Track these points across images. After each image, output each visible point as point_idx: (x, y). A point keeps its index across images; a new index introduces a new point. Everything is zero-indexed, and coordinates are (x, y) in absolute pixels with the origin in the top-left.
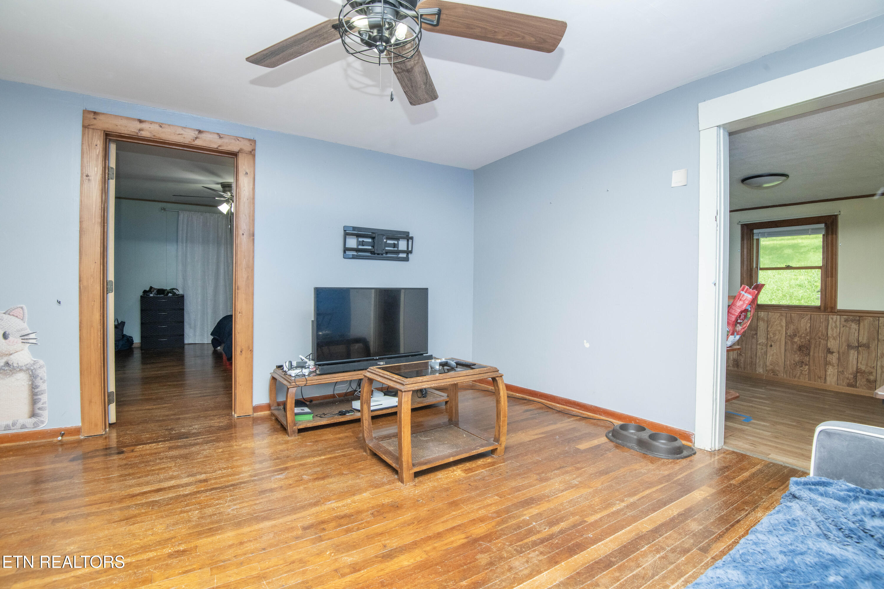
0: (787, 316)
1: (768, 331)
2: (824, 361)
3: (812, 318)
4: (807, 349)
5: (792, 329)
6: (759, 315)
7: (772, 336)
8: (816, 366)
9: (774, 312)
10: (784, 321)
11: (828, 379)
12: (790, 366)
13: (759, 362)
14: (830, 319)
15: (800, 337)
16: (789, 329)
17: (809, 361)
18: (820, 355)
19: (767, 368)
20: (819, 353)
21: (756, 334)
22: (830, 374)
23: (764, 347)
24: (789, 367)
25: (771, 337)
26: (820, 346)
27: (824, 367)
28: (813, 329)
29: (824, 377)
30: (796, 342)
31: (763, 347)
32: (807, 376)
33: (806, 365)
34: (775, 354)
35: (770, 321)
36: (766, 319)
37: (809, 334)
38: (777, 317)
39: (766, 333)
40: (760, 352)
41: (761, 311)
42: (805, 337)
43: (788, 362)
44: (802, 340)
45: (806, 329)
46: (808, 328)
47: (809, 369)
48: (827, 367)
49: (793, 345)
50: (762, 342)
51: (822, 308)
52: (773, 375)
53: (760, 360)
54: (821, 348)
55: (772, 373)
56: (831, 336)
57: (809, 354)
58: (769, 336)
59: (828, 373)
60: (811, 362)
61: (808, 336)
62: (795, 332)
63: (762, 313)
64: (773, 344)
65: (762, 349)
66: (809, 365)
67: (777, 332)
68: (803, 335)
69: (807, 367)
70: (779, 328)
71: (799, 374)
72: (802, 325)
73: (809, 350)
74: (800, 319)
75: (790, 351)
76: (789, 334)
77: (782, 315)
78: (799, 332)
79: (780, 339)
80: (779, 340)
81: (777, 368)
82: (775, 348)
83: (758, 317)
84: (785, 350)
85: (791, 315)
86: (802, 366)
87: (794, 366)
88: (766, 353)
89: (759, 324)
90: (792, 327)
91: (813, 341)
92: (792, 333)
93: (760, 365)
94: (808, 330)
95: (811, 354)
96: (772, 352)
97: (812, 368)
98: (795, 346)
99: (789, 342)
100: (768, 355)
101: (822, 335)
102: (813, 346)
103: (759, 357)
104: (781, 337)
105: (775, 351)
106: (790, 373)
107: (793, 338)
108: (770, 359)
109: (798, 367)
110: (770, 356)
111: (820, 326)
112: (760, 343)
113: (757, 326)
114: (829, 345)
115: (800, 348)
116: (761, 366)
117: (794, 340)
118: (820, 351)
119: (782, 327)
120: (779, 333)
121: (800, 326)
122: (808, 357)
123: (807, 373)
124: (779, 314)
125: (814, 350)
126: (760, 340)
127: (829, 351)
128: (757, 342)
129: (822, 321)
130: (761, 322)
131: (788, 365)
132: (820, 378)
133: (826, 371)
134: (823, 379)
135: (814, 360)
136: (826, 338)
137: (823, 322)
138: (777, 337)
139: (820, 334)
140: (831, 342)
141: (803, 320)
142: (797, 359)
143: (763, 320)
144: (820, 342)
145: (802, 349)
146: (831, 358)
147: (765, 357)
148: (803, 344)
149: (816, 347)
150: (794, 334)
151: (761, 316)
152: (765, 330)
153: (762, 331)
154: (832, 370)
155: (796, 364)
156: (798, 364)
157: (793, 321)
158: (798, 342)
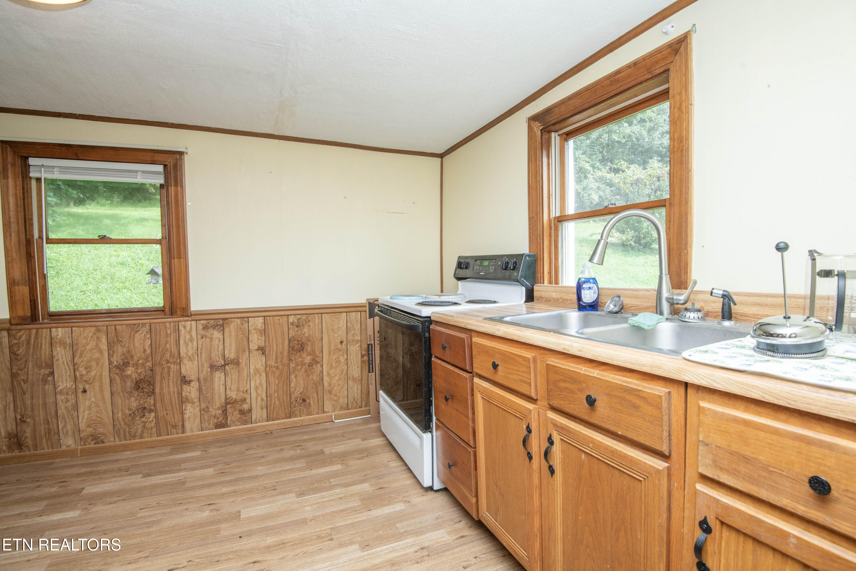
0: (109, 330)
1: (74, 365)
2: (179, 398)
3: (153, 330)
4: (150, 384)
5: (120, 354)
6: (54, 334)
7: (84, 372)
8: (166, 410)
9: (84, 327)
10: (104, 340)
11: (187, 425)
12: (123, 420)
13: (65, 426)
14: (181, 328)
15: (136, 365)
16: (115, 355)
17: (155, 404)
18: (171, 389)
19: (82, 435)
20: (169, 387)
21: (52, 373)
22: (189, 418)
23: (72, 398)
24: (122, 423)
25: (81, 375)
26: (169, 376)
27: (180, 409)
28: (156, 348)
29: (180, 424)
30: (131, 376)
31: (70, 397)
32: (154, 430)
33: (151, 411)
34: (93, 405)
35: (77, 344)
36: (68, 341)
37: (150, 359)
38: (91, 334)
39: (72, 368)
40: (63, 407)
41: (57, 327)
42: (143, 365)
43: (120, 415)
44: (139, 371)
45: (145, 351)
46: (147, 347)
47: (156, 417)
48: (184, 407)
49: (125, 381)
50: (66, 387)
51: (167, 310)
52: (95, 443)
53: (66, 423)
54: (171, 378)
55: (92, 440)
56: (185, 355)
57: (153, 392)
58: (78, 374)
59: (186, 416)
60: (159, 405)
61: (148, 361)
62: (127, 359)
63: (60, 329)
64: (87, 387)
65: (67, 401)
66: (155, 411)
67: (94, 364)
68: (140, 362)
69: (153, 414)
70: (97, 355)
71: (140, 430)
72: (137, 344)
73: (153, 385)
74: (133, 333)
75: (121, 394)
76: (115, 363)
77: (99, 331)
78: (132, 357)
79: (101, 376)
80: (97, 377)
81: (101, 430)
82: (93, 393)
83: (51, 339)
84: (112, 394)
85: (116, 329)
86: (144, 415)
87: (130, 418)
88: (76, 407)
89: (55, 353)
90: (120, 350)
91: (158, 370)
92: (120, 362)
93: (67, 432)
94: (148, 351)
95: (157, 391)
96: (87, 403)
97: (161, 415)
98: (129, 383)
99: (117, 377)
100: (81, 410)
101: (171, 356)
102: (158, 378)
103: (64, 418)
104: (102, 372)
105: (93, 399)
106: (125, 432)
107: (123, 370)
108: (86, 416)
109: (137, 418)
110: (84, 412)
111: (167, 342)
112: (61, 390)
113: (52, 357)
114: (183, 370)
115: (138, 385)
116: (70, 432)
117: (126, 374)
118: (171, 383)
119: (101, 352)
120: (98, 364)
121: (134, 346)
122: (152, 398)
123: (153, 424)
124: (93, 329)
125: (161, 384)
126: (60, 383)
127: (185, 381)
128: (55, 388)
129: (169, 333)
130: (58, 349)
131: (121, 420)
132: (174, 427)
133: (182, 414)
134: (180, 427)
135: (162, 400)
136: (178, 361)
137: (171, 334)
138: (93, 373)
139: (167, 356)
140: (185, 365)
141: (137, 334)
142: (134, 405)
143: (63, 344)
144: (169, 368)
145: (141, 387)
146: (188, 390)
147: (75, 414)
148: (143, 377)
149: (163, 377)
150: (124, 363)
151: (58, 335)
152: (69, 363)
153: (62, 366)
154: (191, 411)
155: (134, 413)
156: (136, 413)
157: (121, 339)
158: (133, 376)
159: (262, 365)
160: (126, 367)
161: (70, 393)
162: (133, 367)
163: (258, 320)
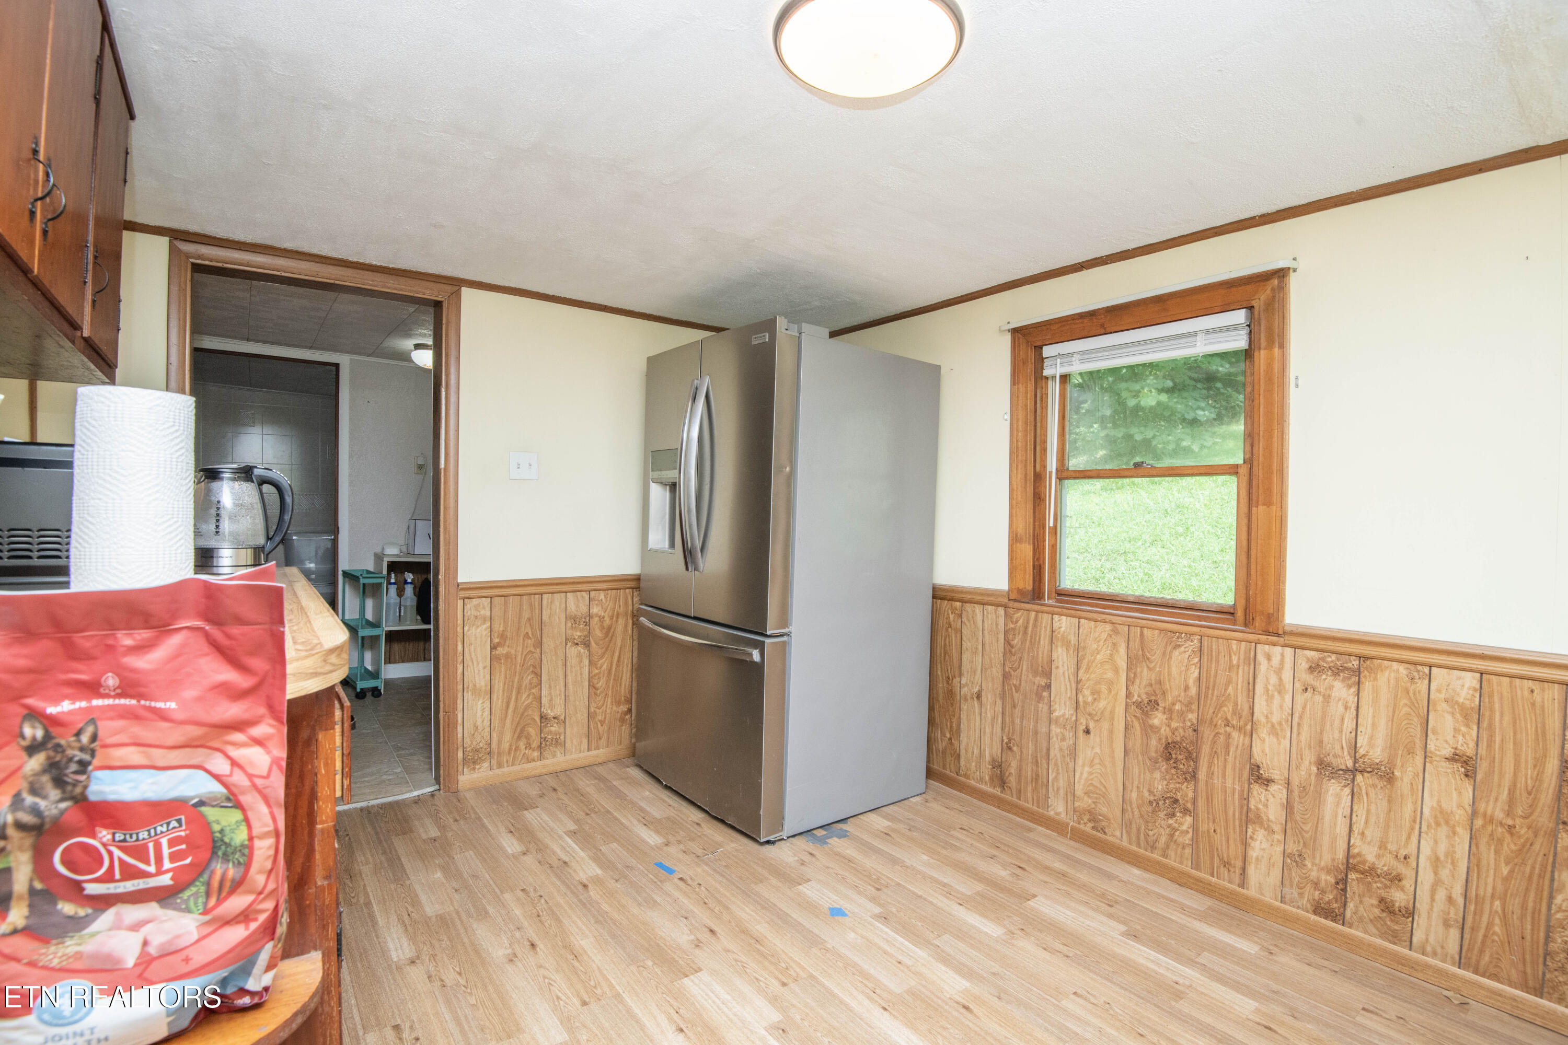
0: (1131, 635)
1: (1078, 682)
2: (1241, 807)
3: (1205, 649)
4: (1189, 757)
5: (1144, 682)
6: (1056, 625)
7: (1090, 699)
8: (1214, 821)
9: (1096, 621)
10: (1122, 650)
11: (1253, 872)
12: (1139, 807)
13: (1056, 779)
14: (1260, 657)
15: (1169, 711)
16: (1137, 682)
17: (1195, 800)
18: (1229, 783)
19: (1077, 804)
20: (1224, 776)
21: (1049, 687)
22: (1257, 859)
23: (1069, 734)
24: (1136, 812)
25: (1085, 703)
26: (1227, 753)
27: (1241, 832)
28: (1208, 688)
29: (1239, 864)
30: (1158, 729)
31: (1066, 733)
32: (1188, 851)
33: (1186, 811)
34: (1097, 761)
35: (1084, 648)
36: (1073, 641)
37: (1194, 707)
38: (1104, 636)
39: (1074, 686)
40: (1057, 746)
41: (1061, 615)
42: (1181, 714)
43: (1134, 795)
44: (1174, 725)
45: (1187, 688)
46: (1191, 682)
47: (1195, 828)
48: (1250, 831)
49: (1148, 737)
50: (1064, 715)
51: (1240, 613)
52: (1093, 828)
53: (1058, 773)
54: (1231, 758)
55: (1090, 820)
56: (1263, 720)
57: (1194, 776)
58: (1081, 699)
59: (1253, 854)
60: (1201, 804)
61: (1191, 711)
62: (1156, 695)
63: (1064, 618)
64: (1091, 725)
65: (1063, 739)
66: (1194, 814)
67: (1104, 688)
68: (1177, 707)
69: (1189, 820)
70: (1110, 675)
71: (1163, 840)
72: (1174, 671)
73: (1196, 762)
74: (1169, 648)
75: (1140, 757)
76: (1136, 697)
77: (1116, 632)
78: (1164, 693)
79: (1112, 713)
80: (1107, 713)
81: (1104, 810)
82: (1098, 740)
83: (1053, 631)
84: (1126, 753)
85: (1142, 634)
86: (1173, 815)
87: (1150, 809)
88: (1073, 753)
89: (1055, 656)
90: (1145, 675)
91: (1207, 733)
92: (1144, 697)
93: (1058, 789)
94: (1193, 691)
95: (1202, 775)
96: (1089, 754)
97: (1204, 827)
98: (1154, 742)
99: (1136, 724)
100: (1080, 762)
101: (1234, 713)
102: (1206, 750)
103: (1056, 764)
104: (1114, 707)
105: (1098, 750)
106: (1139, 830)
107: (1146, 714)
108: (1085, 775)
109: (1162, 815)
110: (1083, 765)
111: (1229, 682)
112: (1058, 718)
113: (1051, 661)
114: (1256, 750)
115: (1169, 751)
116: (1062, 792)
117: (1150, 722)
118: (1229, 771)
119: (1116, 670)
120: (1110, 691)
121: (1169, 674)
122: (1192, 786)
123: (1187, 839)
124: (1108, 627)
125: (1210, 764)
126: (1057, 706)
127: (1257, 776)
128: (1050, 712)
129: (1235, 662)
130: (1060, 650)
131: (1135, 805)
132: (1227, 864)
133: (1245, 844)
134: (1238, 871)
135: (1209, 800)
136: (1249, 727)
137: (1238, 666)
138: (1102, 704)
139: (1228, 710)
140: (1263, 740)
141: (1176, 653)
142: (1159, 787)
143: (1066, 644)
144: (1229, 736)
145: (1174, 756)
146: (1263, 799)
147: (1071, 765)
148: (1178, 739)
149: (1216, 752)
150: (1150, 701)
151: (1060, 628)
152: (1071, 677)
153: (1062, 679)
154: (1264, 846)
155: (1158, 803)
156: (1161, 803)
157: (1149, 655)
158: (1162, 730)
159: (1460, 806)
160: (1152, 710)
161: (1068, 727)
162: (1164, 713)
163: (1459, 678)
